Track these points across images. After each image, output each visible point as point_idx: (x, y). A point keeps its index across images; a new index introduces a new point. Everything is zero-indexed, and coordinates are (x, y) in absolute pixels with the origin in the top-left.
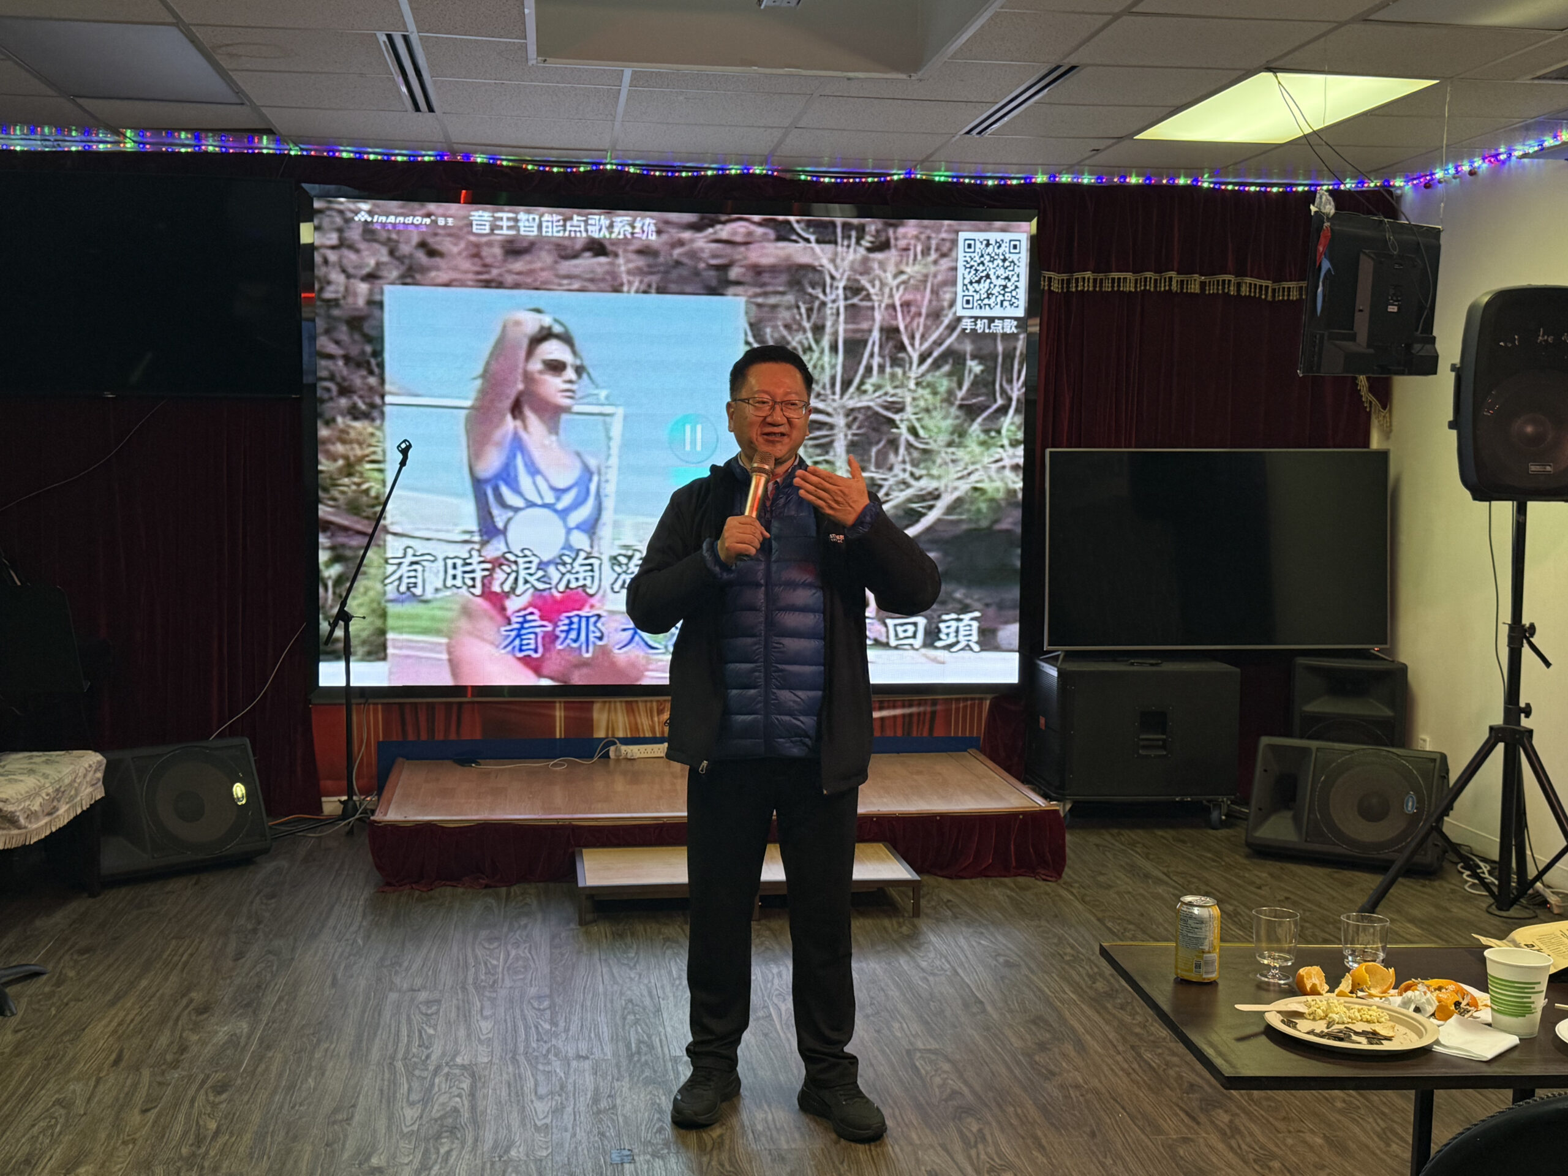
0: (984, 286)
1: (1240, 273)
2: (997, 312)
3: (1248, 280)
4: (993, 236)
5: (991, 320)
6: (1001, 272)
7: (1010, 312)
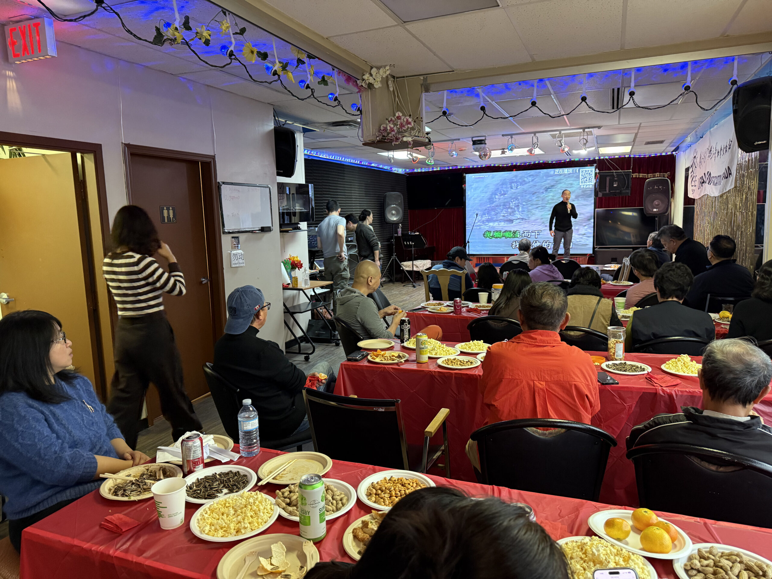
0: (585, 179)
1: (639, 173)
2: (588, 184)
3: (641, 174)
4: (587, 170)
5: (587, 185)
6: (589, 176)
7: (591, 183)
